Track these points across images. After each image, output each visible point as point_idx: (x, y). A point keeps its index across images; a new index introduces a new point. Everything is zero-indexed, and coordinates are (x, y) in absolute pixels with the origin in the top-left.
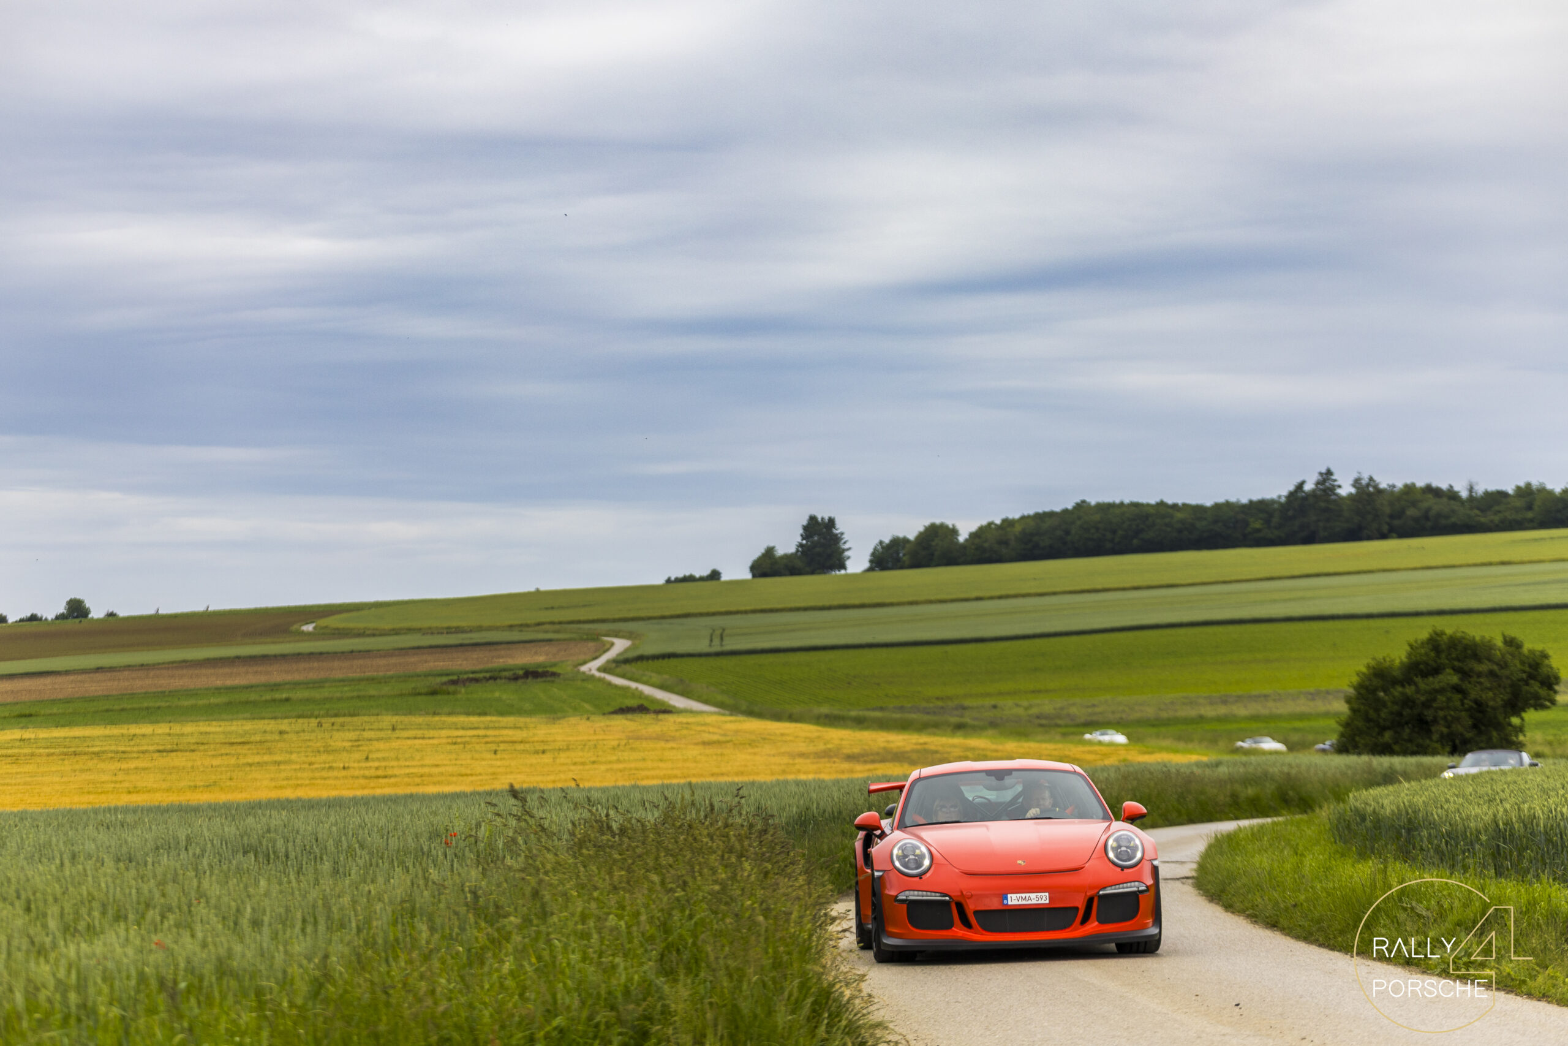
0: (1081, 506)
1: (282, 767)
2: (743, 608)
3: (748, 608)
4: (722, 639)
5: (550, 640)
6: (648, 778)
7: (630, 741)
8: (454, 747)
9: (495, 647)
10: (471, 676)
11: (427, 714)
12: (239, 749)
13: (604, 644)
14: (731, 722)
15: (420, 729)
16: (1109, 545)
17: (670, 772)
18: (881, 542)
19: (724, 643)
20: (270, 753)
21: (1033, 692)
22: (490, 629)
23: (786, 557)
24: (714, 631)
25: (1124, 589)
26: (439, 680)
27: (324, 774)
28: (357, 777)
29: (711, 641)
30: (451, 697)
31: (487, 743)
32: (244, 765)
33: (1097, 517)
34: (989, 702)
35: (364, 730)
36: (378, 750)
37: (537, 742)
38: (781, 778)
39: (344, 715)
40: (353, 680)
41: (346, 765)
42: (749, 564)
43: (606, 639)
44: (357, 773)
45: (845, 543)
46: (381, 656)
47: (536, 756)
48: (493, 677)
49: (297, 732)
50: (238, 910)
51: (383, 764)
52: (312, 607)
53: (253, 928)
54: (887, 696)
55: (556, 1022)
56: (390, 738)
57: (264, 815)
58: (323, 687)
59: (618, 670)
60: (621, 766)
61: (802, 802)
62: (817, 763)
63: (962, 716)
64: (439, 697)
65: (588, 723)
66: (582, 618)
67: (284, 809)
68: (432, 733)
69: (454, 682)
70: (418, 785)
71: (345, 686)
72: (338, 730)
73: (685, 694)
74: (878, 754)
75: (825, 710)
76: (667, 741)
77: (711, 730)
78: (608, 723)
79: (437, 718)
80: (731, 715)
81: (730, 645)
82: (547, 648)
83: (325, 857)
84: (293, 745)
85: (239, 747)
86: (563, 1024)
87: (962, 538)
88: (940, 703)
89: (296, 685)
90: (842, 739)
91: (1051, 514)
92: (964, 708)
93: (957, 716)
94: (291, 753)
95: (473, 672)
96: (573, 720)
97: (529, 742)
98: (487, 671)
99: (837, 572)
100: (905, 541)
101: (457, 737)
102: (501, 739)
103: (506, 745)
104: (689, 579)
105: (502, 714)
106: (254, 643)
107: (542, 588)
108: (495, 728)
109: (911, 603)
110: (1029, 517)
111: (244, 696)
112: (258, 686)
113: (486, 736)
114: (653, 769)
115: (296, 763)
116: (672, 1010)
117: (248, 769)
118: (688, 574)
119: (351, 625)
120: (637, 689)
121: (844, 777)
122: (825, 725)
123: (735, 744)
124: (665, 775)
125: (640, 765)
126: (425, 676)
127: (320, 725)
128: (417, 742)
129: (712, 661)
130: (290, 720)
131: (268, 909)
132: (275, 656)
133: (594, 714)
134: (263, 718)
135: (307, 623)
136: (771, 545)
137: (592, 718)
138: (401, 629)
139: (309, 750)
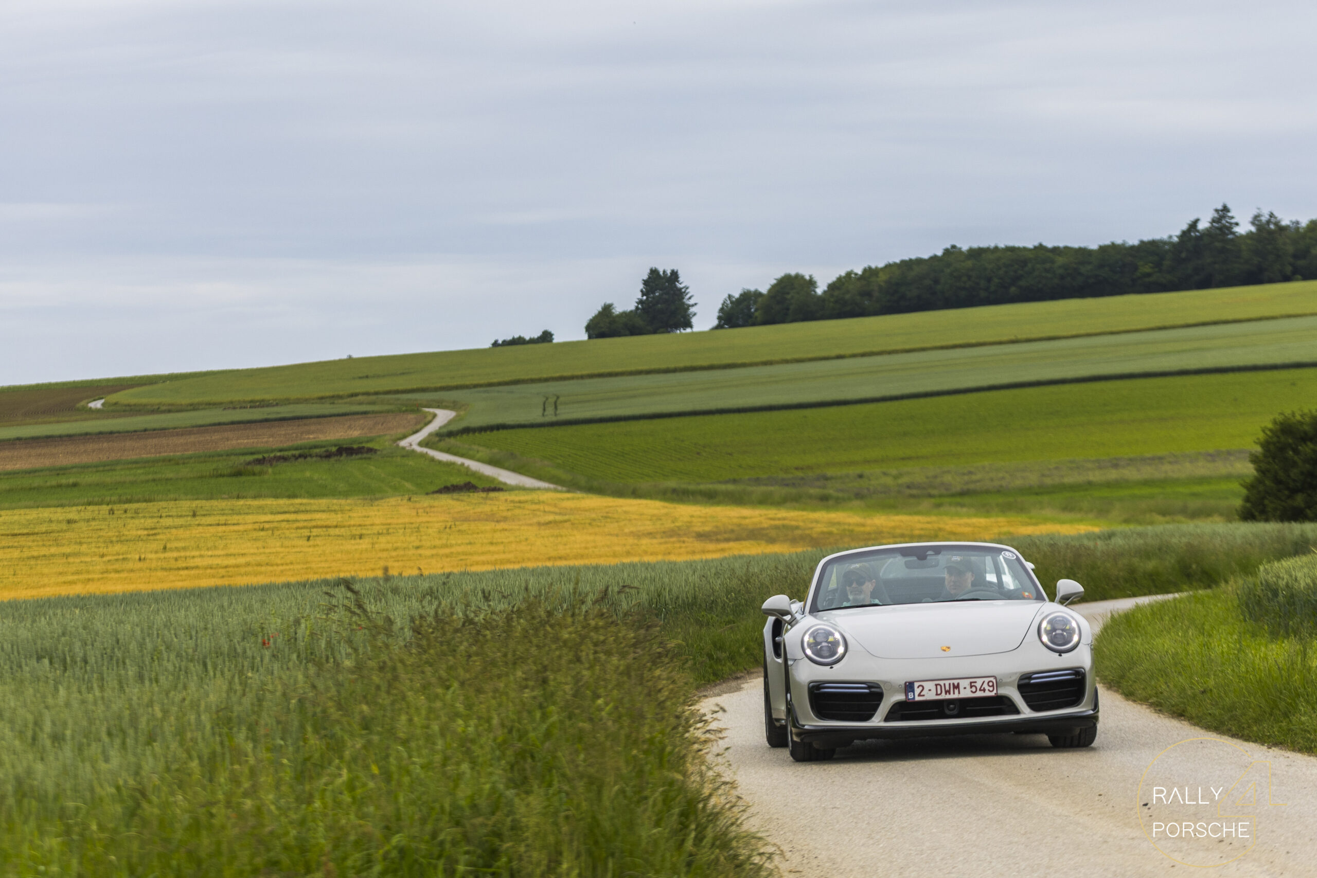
0: (951, 252)
1: (71, 560)
2: (578, 373)
3: (585, 372)
4: (556, 408)
5: (365, 413)
6: (477, 563)
7: (457, 523)
8: (262, 533)
9: (305, 421)
10: (278, 454)
11: (231, 498)
12: (22, 540)
13: (425, 415)
14: (568, 499)
15: (223, 514)
16: (983, 294)
17: (502, 556)
18: (730, 296)
19: (558, 412)
20: (57, 545)
21: (903, 459)
22: (298, 401)
23: (624, 314)
24: (547, 399)
25: (1000, 343)
26: (242, 459)
27: (117, 566)
28: (156, 570)
29: (544, 410)
30: (257, 478)
31: (297, 528)
32: (29, 558)
33: (969, 264)
34: (853, 471)
35: (161, 517)
36: (177, 539)
37: (354, 526)
38: (626, 560)
39: (138, 501)
40: (147, 462)
41: (143, 556)
42: (585, 324)
43: (427, 410)
44: (154, 565)
45: (690, 298)
46: (177, 434)
47: (353, 542)
48: (303, 454)
49: (88, 521)
50: (36, 723)
51: (182, 554)
52: (100, 381)
53: (53, 742)
54: (740, 466)
55: (395, 840)
56: (190, 525)
57: (55, 614)
58: (114, 470)
59: (442, 444)
60: (447, 551)
61: (652, 588)
62: (666, 543)
63: (824, 487)
64: (243, 479)
65: (410, 503)
66: (400, 388)
67: (76, 607)
68: (235, 518)
69: (260, 462)
70: (223, 577)
71: (139, 468)
72: (132, 518)
73: (518, 469)
74: (732, 531)
75: (672, 483)
76: (498, 521)
77: (547, 508)
78: (432, 502)
79: (241, 502)
80: (568, 491)
81: (566, 413)
82: (362, 422)
83: (127, 661)
84: (82, 535)
85: (23, 538)
86: (403, 843)
87: (819, 291)
88: (800, 474)
89: (84, 467)
90: (692, 516)
91: (919, 261)
92: (826, 478)
93: (820, 487)
94: (81, 543)
95: (281, 450)
96: (393, 501)
97: (344, 527)
98: (296, 449)
99: (682, 331)
100: (758, 294)
101: (265, 522)
102: (314, 523)
103: (319, 530)
104: (518, 342)
105: (313, 496)
106: (36, 423)
107: (356, 355)
108: (307, 511)
109: (765, 363)
110: (895, 264)
111: (27, 482)
112: (42, 470)
113: (297, 521)
114: (483, 553)
115: (87, 555)
116: (523, 824)
117: (33, 562)
118: (516, 336)
119: (144, 401)
120: (463, 464)
121: (697, 557)
122: (672, 500)
123: (573, 524)
124: (496, 560)
125: (468, 548)
126: (228, 455)
127: (112, 512)
128: (221, 529)
129: (545, 432)
130: (79, 508)
131: (70, 722)
132: (60, 437)
133: (416, 494)
134: (49, 506)
135: (95, 400)
136: (609, 302)
137: (414, 498)
138: (199, 404)
139: (101, 540)
